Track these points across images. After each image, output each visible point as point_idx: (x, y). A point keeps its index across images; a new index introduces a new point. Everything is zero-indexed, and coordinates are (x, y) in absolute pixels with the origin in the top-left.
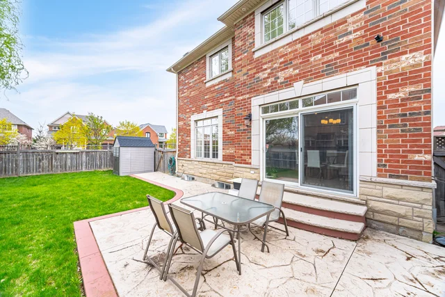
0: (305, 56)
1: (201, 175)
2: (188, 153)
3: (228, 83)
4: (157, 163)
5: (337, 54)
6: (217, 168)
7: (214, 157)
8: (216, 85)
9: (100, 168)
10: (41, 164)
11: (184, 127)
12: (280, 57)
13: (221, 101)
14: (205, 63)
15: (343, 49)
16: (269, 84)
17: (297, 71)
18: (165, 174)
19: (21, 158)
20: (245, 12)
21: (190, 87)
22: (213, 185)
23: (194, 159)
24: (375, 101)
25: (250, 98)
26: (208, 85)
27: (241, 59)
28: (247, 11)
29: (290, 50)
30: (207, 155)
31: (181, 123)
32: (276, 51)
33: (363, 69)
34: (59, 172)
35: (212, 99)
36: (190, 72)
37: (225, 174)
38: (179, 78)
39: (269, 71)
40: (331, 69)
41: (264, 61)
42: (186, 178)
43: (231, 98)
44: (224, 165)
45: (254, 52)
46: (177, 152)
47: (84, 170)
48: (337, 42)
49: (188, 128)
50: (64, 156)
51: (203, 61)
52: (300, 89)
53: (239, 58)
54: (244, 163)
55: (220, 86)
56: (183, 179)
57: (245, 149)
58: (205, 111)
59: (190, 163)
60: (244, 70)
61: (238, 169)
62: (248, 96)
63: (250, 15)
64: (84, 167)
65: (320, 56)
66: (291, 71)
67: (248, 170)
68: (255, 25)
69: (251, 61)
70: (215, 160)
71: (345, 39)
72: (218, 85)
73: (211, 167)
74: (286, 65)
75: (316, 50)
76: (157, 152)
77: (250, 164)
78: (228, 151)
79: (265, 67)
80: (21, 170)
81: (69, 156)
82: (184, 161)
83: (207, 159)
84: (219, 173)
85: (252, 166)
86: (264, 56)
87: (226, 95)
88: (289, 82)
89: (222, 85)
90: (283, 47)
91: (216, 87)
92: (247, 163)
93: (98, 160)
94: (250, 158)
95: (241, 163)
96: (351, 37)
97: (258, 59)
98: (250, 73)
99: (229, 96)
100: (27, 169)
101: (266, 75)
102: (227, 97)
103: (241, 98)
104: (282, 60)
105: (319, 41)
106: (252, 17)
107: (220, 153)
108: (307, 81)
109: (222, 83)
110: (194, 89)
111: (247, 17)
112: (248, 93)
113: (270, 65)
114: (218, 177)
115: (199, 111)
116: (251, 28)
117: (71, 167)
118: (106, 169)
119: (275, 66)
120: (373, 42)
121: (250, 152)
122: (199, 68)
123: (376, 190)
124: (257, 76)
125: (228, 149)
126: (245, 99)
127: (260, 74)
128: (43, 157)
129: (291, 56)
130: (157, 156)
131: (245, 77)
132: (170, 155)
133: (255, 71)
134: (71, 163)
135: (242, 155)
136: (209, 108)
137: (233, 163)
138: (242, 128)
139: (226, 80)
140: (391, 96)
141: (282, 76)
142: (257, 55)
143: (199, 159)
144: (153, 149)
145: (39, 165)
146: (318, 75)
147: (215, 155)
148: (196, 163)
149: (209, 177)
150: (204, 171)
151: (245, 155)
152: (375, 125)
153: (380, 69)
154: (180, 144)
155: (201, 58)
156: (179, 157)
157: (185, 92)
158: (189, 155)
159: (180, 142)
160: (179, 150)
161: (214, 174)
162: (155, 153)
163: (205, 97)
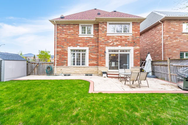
0: (121, 40)
2: (66, 63)
3: (91, 39)
4: (30, 70)
5: (127, 43)
6: (86, 69)
8: (85, 38)
12: (115, 38)
13: (88, 44)
14: (78, 27)
15: (128, 41)
16: (112, 44)
17: (119, 43)
20: (104, 20)
21: (68, 34)
23: (71, 66)
24: (133, 53)
26: (80, 36)
27: (102, 34)
28: (105, 20)
29: (117, 37)
31: (60, 49)
32: (114, 36)
33: (132, 47)
35: (83, 43)
37: (90, 71)
39: (112, 41)
40: (126, 45)
41: (110, 38)
43: (93, 44)
44: (90, 68)
45: (107, 34)
48: (128, 40)
49: (65, 52)
52: (120, 48)
53: (101, 33)
54: (103, 66)
55: (87, 39)
57: (103, 62)
58: (78, 47)
59: (67, 68)
60: (103, 38)
61: (100, 68)
62: (104, 46)
63: (105, 22)
65: (124, 42)
66: (117, 43)
67: (105, 68)
68: (107, 26)
69: (106, 36)
70: (84, 66)
71: (129, 40)
72: (86, 38)
73: (82, 69)
74: (116, 41)
75: (124, 40)
76: (30, 63)
78: (91, 63)
79: (110, 39)
82: (62, 68)
83: (79, 66)
84: (87, 71)
86: (110, 36)
87: (90, 43)
88: (117, 45)
89: (89, 39)
90: (116, 36)
91: (85, 39)
95: (101, 66)
96: (130, 40)
97: (108, 36)
98: (105, 39)
101: (111, 42)
103: (102, 46)
104: (115, 39)
105: (124, 38)
106: (106, 23)
108: (121, 46)
110: (71, 35)
111: (104, 22)
113: (112, 39)
115: (74, 46)
116: (106, 26)
119: (113, 40)
120: (133, 42)
121: (105, 63)
122: (74, 28)
123: (133, 69)
124: (107, 41)
127: (109, 41)
129: (118, 39)
131: (103, 40)
133: (107, 39)
136: (81, 46)
138: (102, 55)
139: (91, 37)
140: (135, 53)
141: (115, 43)
142: (107, 35)
143: (73, 66)
144: (25, 62)
146: (124, 46)
147: (84, 64)
148: (72, 68)
151: (103, 64)
152: (133, 57)
153: (134, 48)
154: (58, 59)
155: (76, 24)
156: (57, 66)
157: (63, 35)
158: (66, 65)
159: (58, 58)
160: (57, 62)
161: (84, 71)
162: (27, 64)
163: (79, 41)
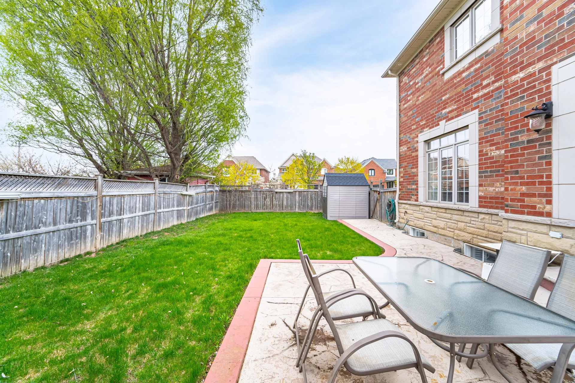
1: (435, 230)
2: (414, 192)
3: (490, 57)
4: (372, 207)
6: (466, 219)
7: (460, 199)
8: (463, 72)
9: (311, 209)
10: (266, 202)
11: (408, 153)
13: (475, 96)
14: (442, 41)
18: (382, 224)
19: (253, 196)
21: (418, 90)
22: (459, 251)
23: (425, 203)
25: (549, 67)
26: (447, 76)
30: (447, 196)
31: (404, 148)
34: (278, 211)
35: (457, 98)
36: (418, 66)
37: (485, 232)
38: (400, 82)
42: (411, 233)
43: (497, 85)
44: (481, 216)
46: (398, 193)
47: (297, 210)
49: (414, 154)
50: (282, 195)
51: (438, 39)
54: (529, 213)
55: (472, 69)
56: (407, 233)
57: (534, 183)
58: (442, 123)
59: (417, 208)
60: (530, 13)
61: (512, 224)
62: (541, 65)
64: (297, 207)
67: (544, 229)
70: (463, 206)
72: (468, 68)
73: (455, 217)
76: (372, 193)
77: (549, 215)
78: (491, 189)
80: (253, 206)
81: (285, 196)
82: (407, 206)
83: (447, 204)
84: (471, 230)
85: (555, 221)
87: (485, 83)
89: (479, 65)
91: (464, 75)
92: (541, 214)
93: (309, 201)
94: (549, 202)
95: (522, 213)
98: (547, 11)
99: (494, 82)
100: (257, 207)
102: (488, 85)
103: (521, 75)
107: (474, 193)
109: (476, 63)
110: (424, 90)
112: (539, 60)
114: (468, 237)
115: (433, 123)
117: (286, 207)
118: (316, 212)
121: (550, 189)
122: (432, 54)
125: (492, 186)
126: (533, 75)
128: (266, 196)
130: (372, 199)
131: (533, 27)
132: (389, 196)
134: (287, 204)
135: (523, 194)
136: (450, 115)
137: (502, 213)
138: (523, 138)
139: (487, 54)
143: (433, 203)
144: (367, 189)
145: (264, 203)
147: (464, 197)
148: (427, 209)
149: (451, 234)
150: (442, 224)
151: (534, 195)
154: (402, 180)
155: (435, 36)
156: (400, 199)
157: (410, 100)
158: (415, 197)
159: (402, 177)
160: (400, 190)
161: (460, 230)
162: (369, 193)
163: (443, 98)
